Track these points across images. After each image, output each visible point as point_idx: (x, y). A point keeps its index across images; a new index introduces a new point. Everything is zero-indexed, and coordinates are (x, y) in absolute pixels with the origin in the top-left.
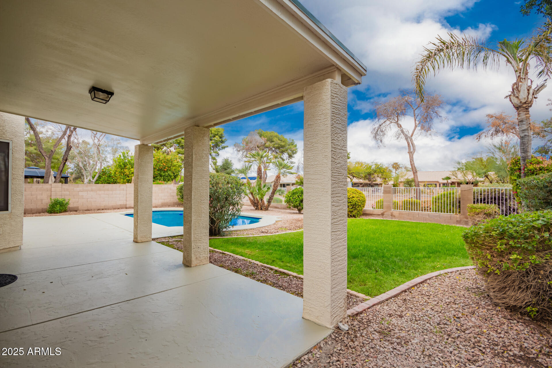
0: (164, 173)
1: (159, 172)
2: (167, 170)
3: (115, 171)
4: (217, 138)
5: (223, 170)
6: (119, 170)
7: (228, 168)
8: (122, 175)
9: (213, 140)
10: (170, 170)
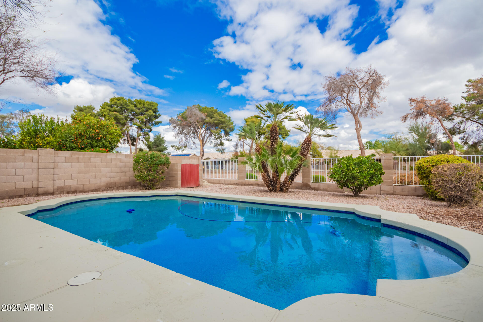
0: (97, 142)
1: (89, 141)
2: (101, 138)
3: (20, 141)
4: (151, 112)
5: (155, 147)
6: (27, 139)
7: (160, 144)
8: (31, 146)
9: (146, 114)
10: (105, 139)
